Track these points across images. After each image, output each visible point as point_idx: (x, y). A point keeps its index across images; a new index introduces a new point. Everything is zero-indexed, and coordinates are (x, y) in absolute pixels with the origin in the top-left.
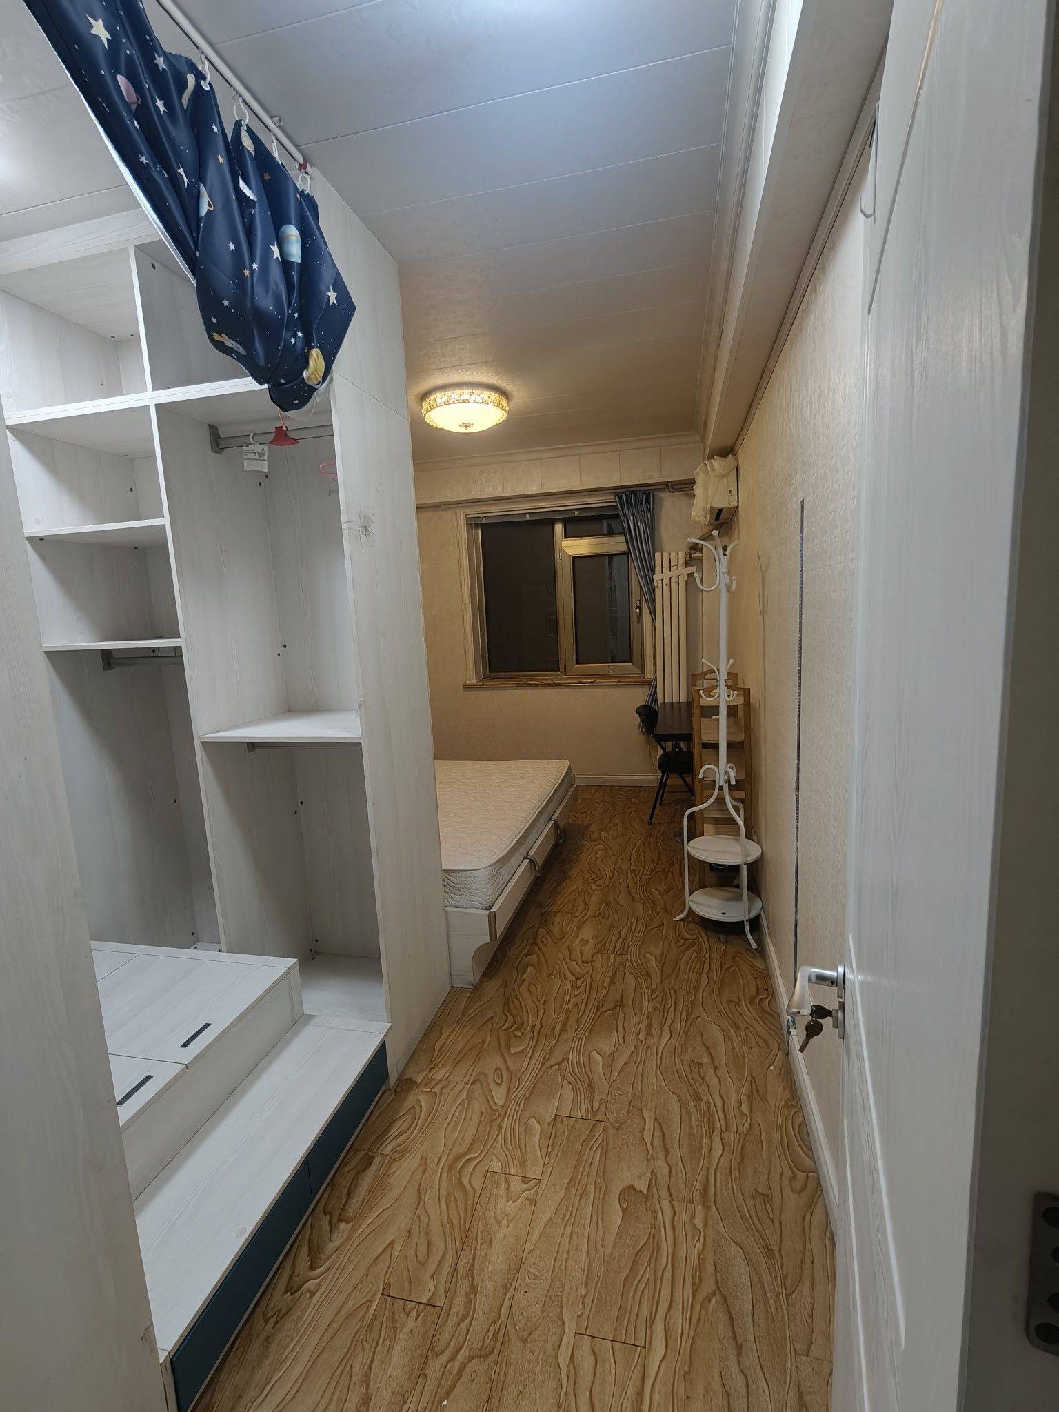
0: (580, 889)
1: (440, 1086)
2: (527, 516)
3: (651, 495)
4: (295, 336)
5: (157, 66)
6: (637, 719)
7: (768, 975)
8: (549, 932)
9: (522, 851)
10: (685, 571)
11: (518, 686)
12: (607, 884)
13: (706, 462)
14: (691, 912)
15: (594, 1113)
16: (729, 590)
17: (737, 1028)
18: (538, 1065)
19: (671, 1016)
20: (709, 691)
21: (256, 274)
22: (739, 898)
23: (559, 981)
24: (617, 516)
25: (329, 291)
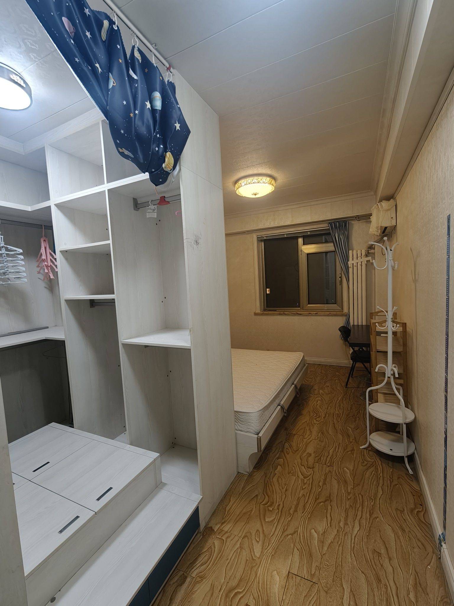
0: (308, 422)
1: (226, 535)
2: (285, 235)
3: (347, 222)
4: (159, 147)
5: (85, 14)
6: (340, 333)
7: (422, 494)
8: (291, 446)
9: (277, 401)
10: (365, 259)
11: (280, 314)
12: (322, 420)
13: (378, 204)
14: (370, 444)
15: (313, 576)
16: (393, 269)
17: (403, 530)
18: (280, 533)
19: (359, 513)
20: (382, 323)
21: (137, 117)
22: (400, 440)
23: (295, 478)
24: (329, 234)
25: (176, 123)
